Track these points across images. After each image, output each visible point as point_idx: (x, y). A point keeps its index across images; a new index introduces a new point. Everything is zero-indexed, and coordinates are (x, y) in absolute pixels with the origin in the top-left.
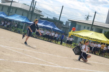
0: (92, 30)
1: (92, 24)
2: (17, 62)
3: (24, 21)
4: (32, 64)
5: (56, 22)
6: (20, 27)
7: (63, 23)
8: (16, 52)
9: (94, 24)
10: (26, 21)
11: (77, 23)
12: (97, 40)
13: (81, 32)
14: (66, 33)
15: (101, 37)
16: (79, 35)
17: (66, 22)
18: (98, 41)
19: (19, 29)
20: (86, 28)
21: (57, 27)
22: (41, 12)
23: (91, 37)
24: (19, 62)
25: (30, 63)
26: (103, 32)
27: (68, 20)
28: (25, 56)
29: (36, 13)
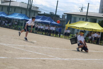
0: (87, 20)
1: (86, 15)
2: (19, 58)
3: (23, 18)
4: (33, 59)
5: (53, 16)
6: (20, 24)
7: (60, 17)
8: (18, 49)
9: (88, 15)
10: (25, 19)
11: (72, 15)
12: (92, 29)
13: (77, 23)
14: (63, 26)
15: (96, 27)
16: (75, 27)
17: (62, 15)
18: (93, 31)
19: (19, 27)
20: (81, 19)
21: (54, 21)
22: (38, 8)
23: (86, 28)
24: (21, 58)
25: (32, 58)
26: (97, 21)
27: (64, 13)
28: (26, 52)
29: (33, 9)
